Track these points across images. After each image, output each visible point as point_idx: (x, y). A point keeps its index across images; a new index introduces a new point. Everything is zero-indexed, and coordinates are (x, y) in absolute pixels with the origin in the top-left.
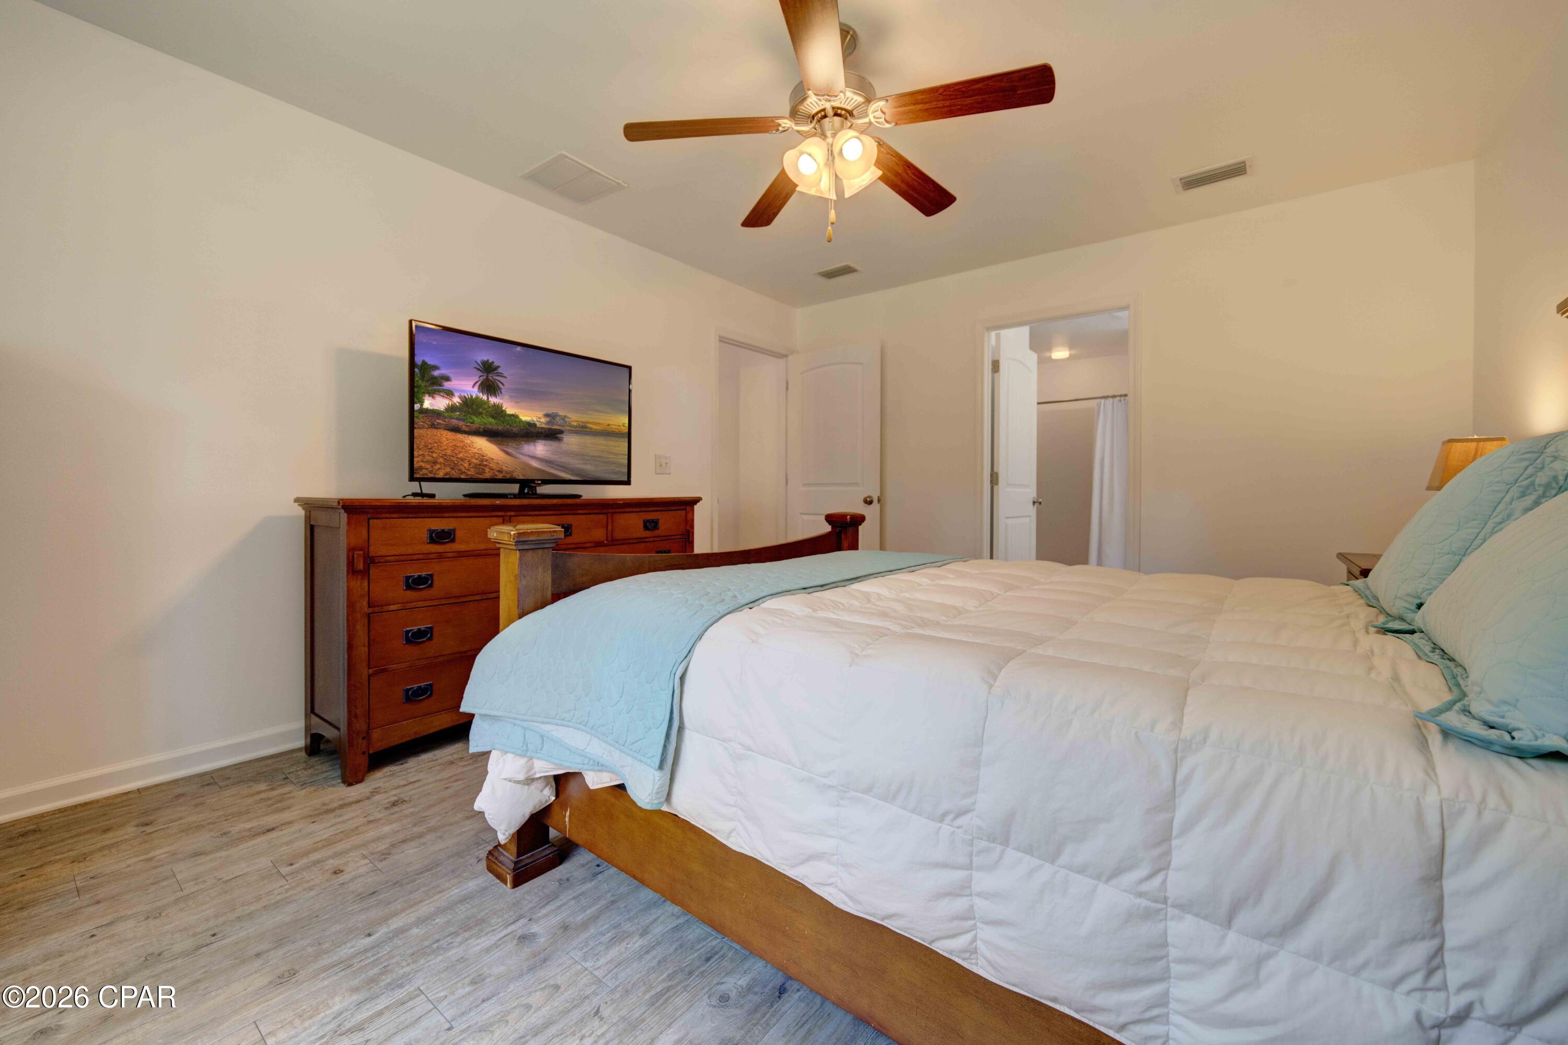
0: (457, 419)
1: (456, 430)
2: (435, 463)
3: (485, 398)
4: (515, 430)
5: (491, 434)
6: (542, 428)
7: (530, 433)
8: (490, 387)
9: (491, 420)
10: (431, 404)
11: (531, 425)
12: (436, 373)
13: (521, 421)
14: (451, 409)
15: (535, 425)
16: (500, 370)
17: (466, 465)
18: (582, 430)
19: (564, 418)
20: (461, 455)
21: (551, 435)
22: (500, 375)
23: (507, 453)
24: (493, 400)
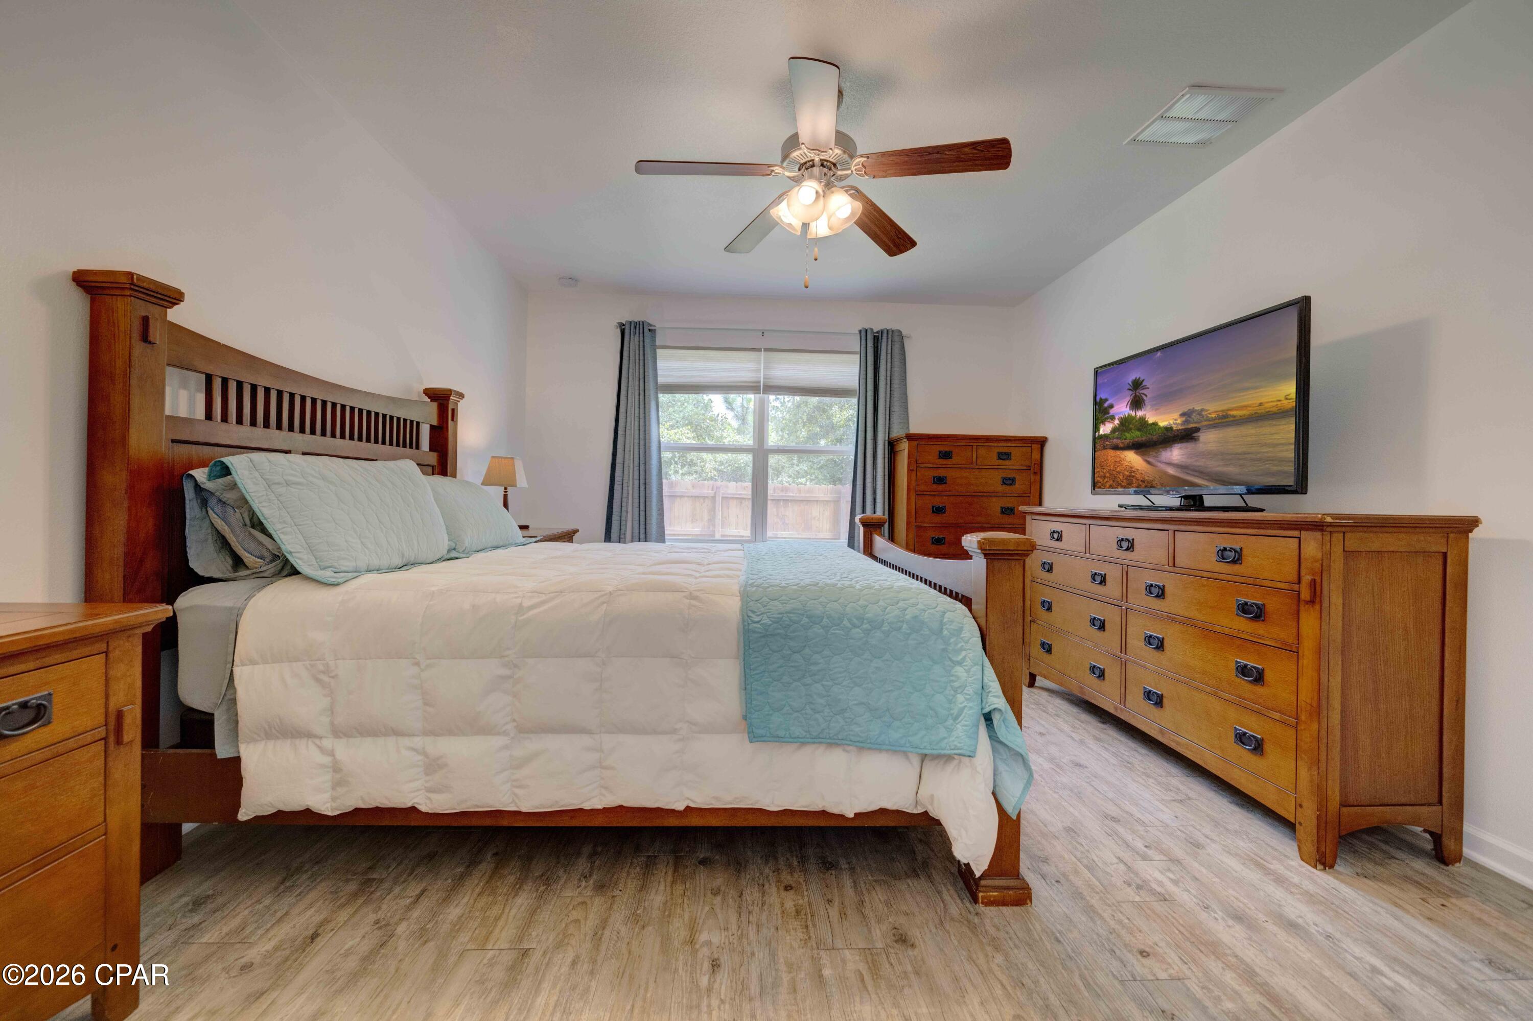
0: (1117, 438)
1: (1116, 448)
2: (1105, 477)
3: (1133, 414)
4: (1155, 438)
5: (1138, 447)
6: (1178, 430)
7: (1169, 438)
8: (1137, 403)
9: (1138, 433)
10: (1104, 431)
11: (1168, 429)
12: (1106, 405)
13: (1160, 428)
14: (1114, 430)
15: (1171, 428)
16: (1144, 384)
17: (1121, 477)
18: (1224, 421)
19: (1200, 413)
20: (1118, 469)
21: (1187, 435)
22: (1146, 388)
23: (1149, 463)
24: (1140, 413)
